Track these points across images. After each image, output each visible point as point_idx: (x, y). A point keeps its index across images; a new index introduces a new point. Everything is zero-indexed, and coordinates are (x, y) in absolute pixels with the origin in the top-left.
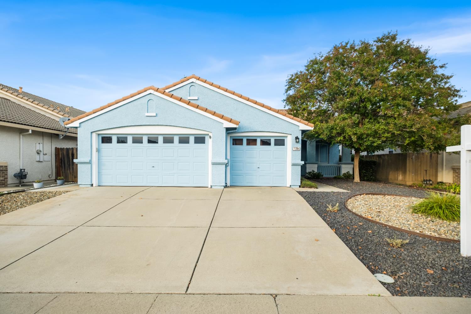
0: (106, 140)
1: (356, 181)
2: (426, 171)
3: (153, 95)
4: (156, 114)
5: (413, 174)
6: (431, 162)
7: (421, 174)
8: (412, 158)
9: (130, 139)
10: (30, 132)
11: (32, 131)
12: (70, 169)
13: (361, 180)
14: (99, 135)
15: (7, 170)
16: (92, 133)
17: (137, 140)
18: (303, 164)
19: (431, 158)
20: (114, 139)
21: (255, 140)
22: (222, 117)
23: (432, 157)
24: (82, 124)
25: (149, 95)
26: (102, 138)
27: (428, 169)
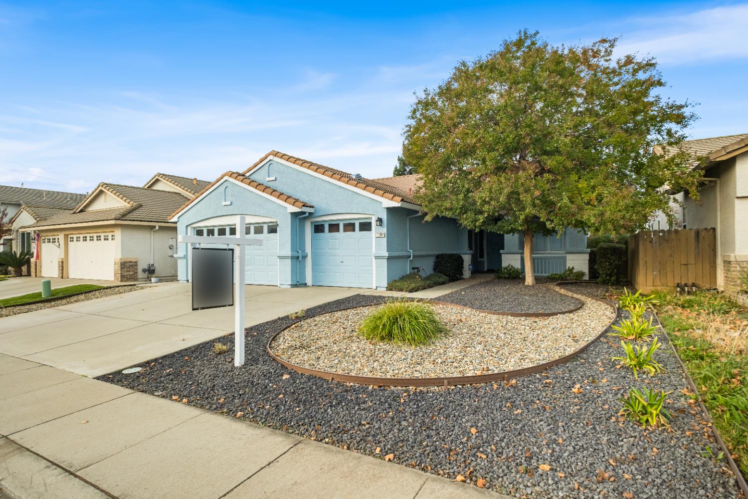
0: (199, 233)
1: (528, 283)
2: (687, 265)
4: (231, 203)
5: (655, 273)
6: (697, 247)
7: (673, 272)
8: (651, 242)
9: (216, 231)
10: (157, 228)
11: (159, 226)
14: (194, 228)
15: (137, 265)
16: (187, 226)
19: (698, 241)
20: (205, 232)
21: (338, 225)
23: (701, 237)
24: (180, 218)
25: (226, 182)
26: (197, 231)
27: (692, 261)
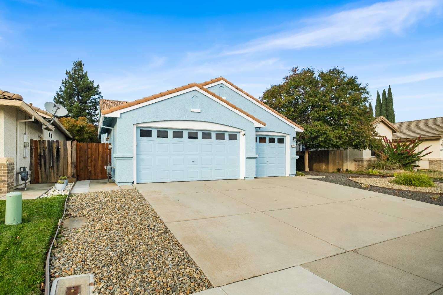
0: (145, 133)
1: (307, 171)
2: (338, 162)
3: (197, 92)
4: (201, 110)
5: (332, 165)
7: (336, 164)
8: (332, 154)
9: (170, 134)
10: (33, 119)
12: (53, 167)
13: (309, 170)
14: (138, 128)
15: (14, 169)
16: (134, 125)
17: (178, 134)
18: (298, 158)
19: (340, 154)
20: (154, 133)
22: (253, 118)
25: (194, 92)
26: (141, 131)
